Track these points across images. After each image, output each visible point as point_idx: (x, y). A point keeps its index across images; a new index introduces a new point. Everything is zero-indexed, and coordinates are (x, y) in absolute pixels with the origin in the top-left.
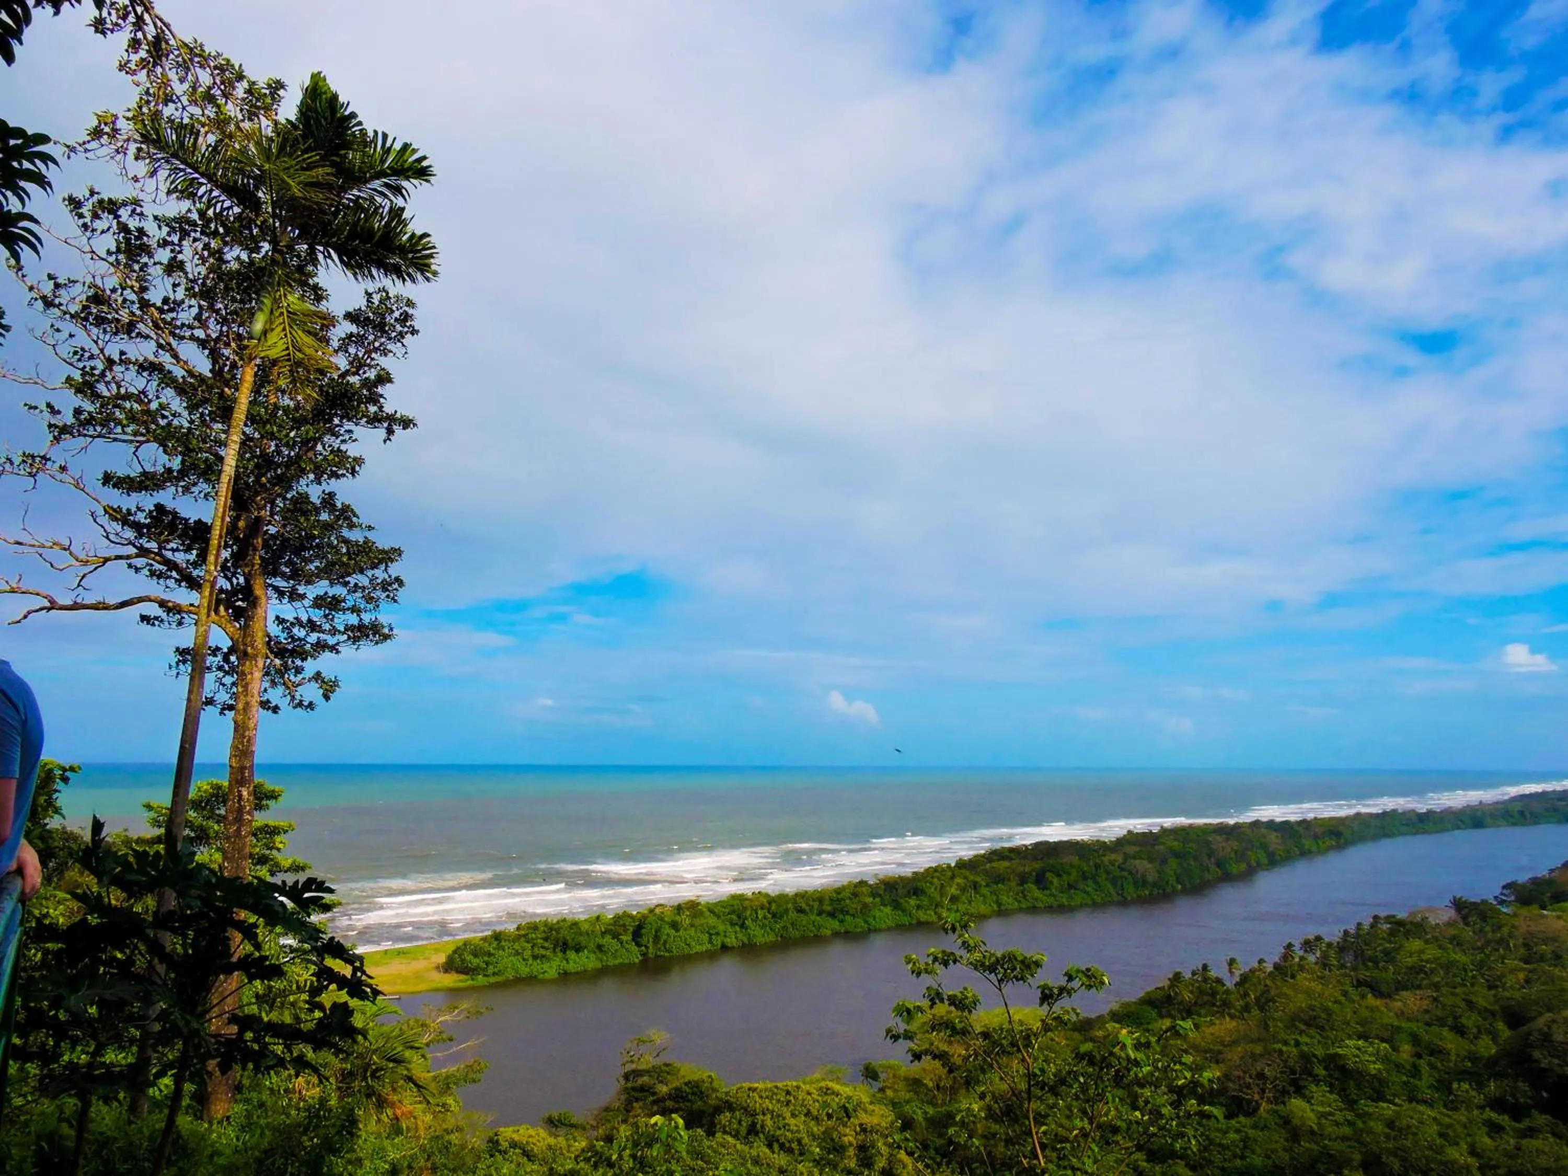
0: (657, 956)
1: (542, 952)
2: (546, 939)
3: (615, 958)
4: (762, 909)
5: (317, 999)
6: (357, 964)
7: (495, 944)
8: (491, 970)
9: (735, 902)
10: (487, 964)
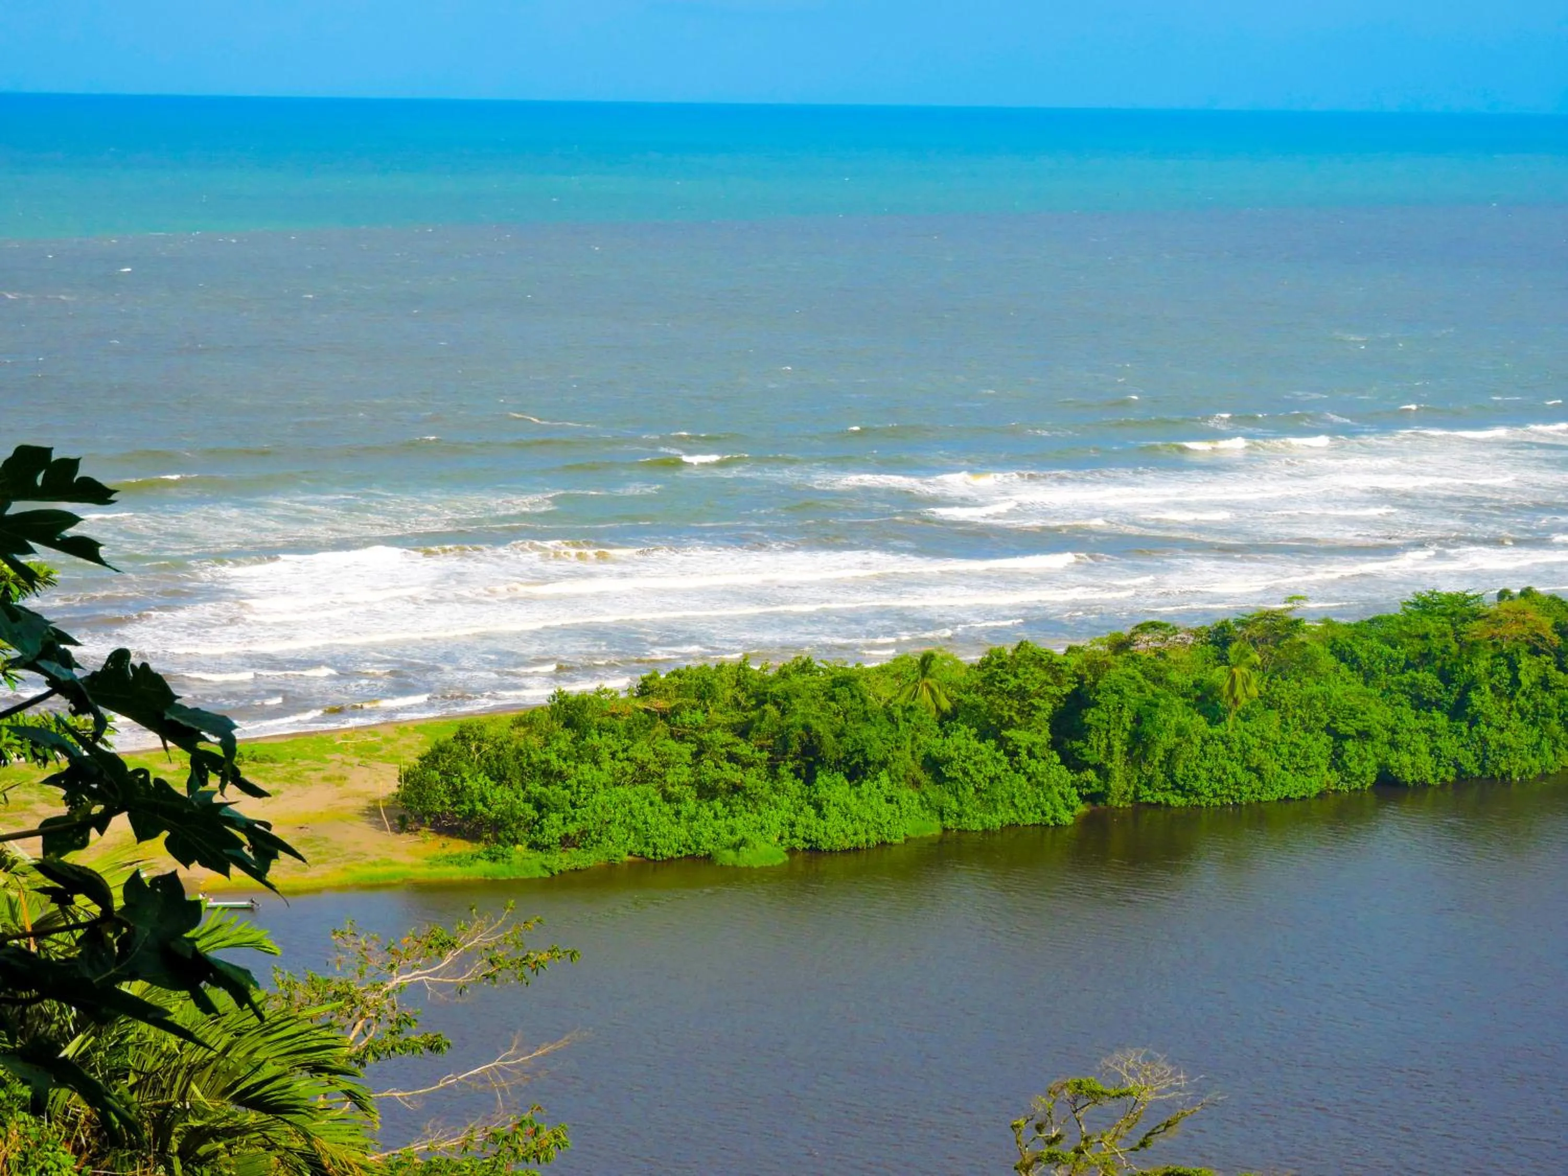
0: (1139, 806)
1: (732, 773)
2: (743, 731)
3: (991, 804)
4: (1535, 652)
5: (73, 858)
6: (212, 743)
7: (565, 739)
8: (554, 822)
9: (1431, 625)
10: (539, 806)
